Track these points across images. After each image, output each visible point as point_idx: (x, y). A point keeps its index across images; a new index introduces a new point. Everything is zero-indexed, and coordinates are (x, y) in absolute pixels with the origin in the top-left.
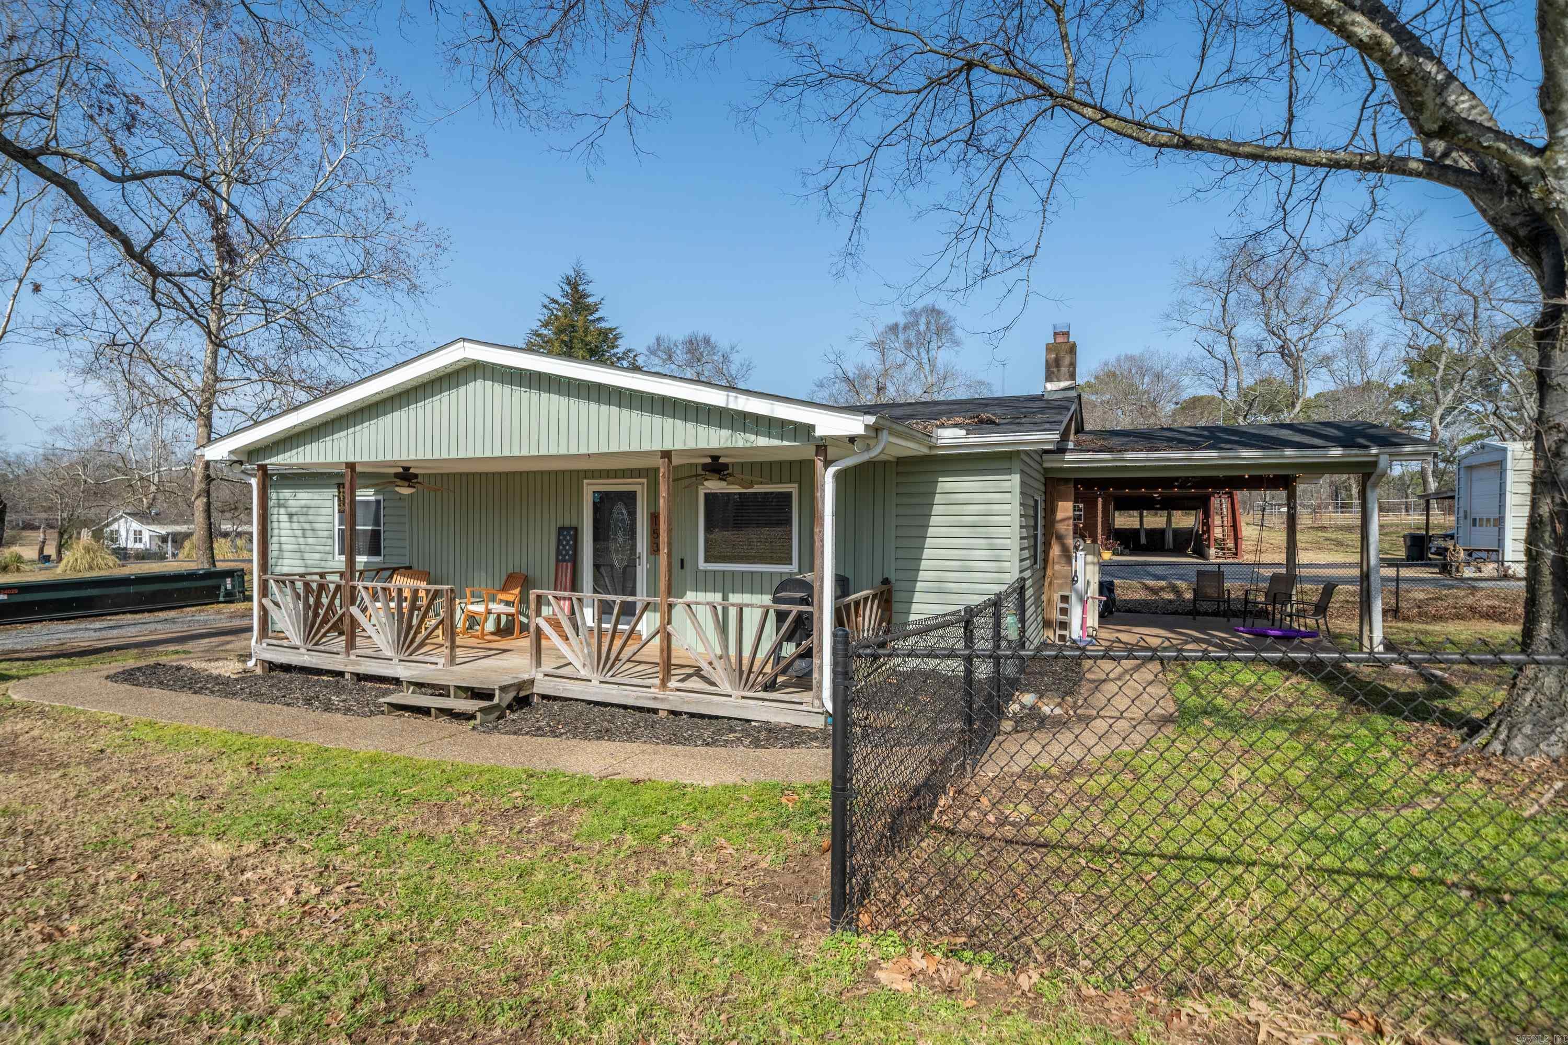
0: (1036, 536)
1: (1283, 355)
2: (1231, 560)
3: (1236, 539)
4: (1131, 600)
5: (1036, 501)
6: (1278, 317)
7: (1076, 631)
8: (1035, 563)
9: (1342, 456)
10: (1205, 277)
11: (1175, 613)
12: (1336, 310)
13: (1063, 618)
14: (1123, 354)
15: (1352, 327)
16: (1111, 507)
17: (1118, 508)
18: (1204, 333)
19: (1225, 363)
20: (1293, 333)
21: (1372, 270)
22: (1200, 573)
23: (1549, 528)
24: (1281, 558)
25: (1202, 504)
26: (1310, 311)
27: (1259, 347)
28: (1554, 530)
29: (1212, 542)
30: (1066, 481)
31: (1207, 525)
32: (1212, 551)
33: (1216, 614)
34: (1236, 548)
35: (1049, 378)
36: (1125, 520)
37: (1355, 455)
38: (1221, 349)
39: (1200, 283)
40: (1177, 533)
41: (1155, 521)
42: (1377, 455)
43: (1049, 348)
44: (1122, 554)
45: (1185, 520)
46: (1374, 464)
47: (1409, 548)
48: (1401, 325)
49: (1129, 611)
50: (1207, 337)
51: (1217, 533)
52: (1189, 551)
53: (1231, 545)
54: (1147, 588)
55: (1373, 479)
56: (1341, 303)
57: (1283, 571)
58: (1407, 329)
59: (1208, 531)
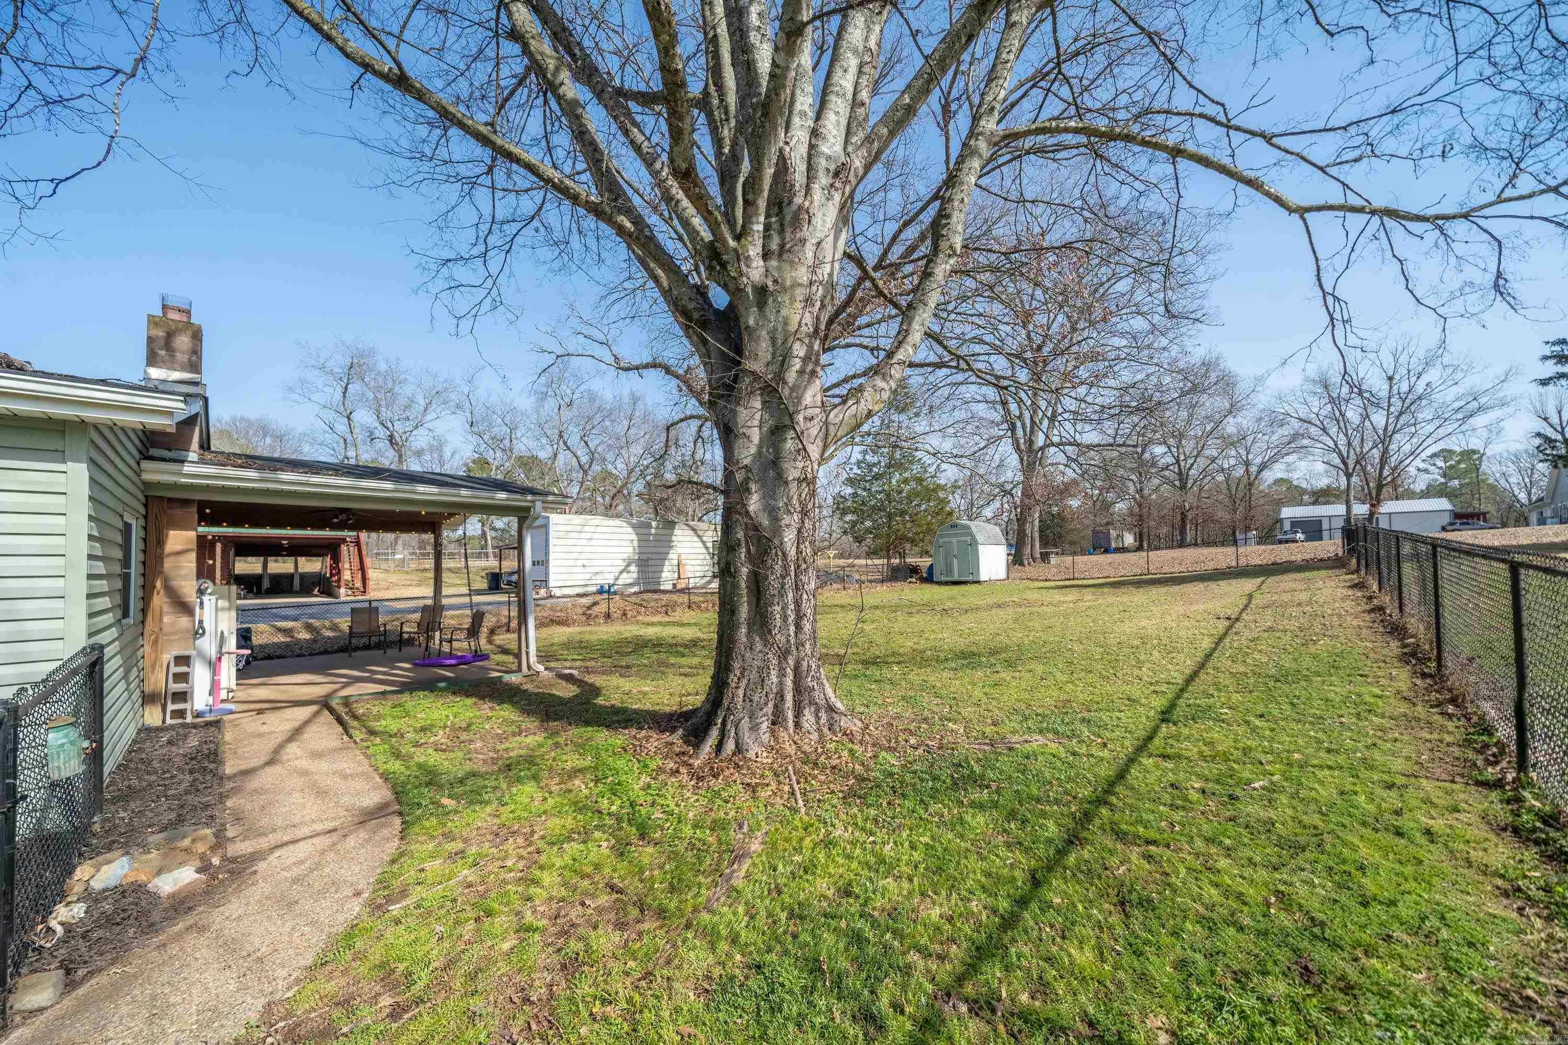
0: (126, 578)
1: (391, 442)
2: (360, 598)
3: (364, 579)
4: (267, 645)
5: (128, 526)
6: (385, 414)
7: (201, 700)
8: (126, 614)
9: (507, 499)
10: (327, 364)
11: (325, 652)
12: (428, 417)
13: (180, 687)
14: (239, 416)
15: (439, 432)
16: (232, 553)
17: (238, 554)
18: (326, 410)
19: (345, 440)
20: (399, 427)
21: (452, 396)
22: (354, 611)
23: (744, 550)
24: (429, 591)
25: (331, 549)
26: (411, 414)
27: (371, 433)
28: (748, 551)
29: (342, 583)
30: (186, 502)
31: (336, 570)
32: (342, 591)
33: (367, 647)
34: (364, 587)
35: (152, 359)
36: (248, 566)
37: (518, 500)
38: (341, 427)
39: (322, 368)
40: (303, 576)
41: (280, 566)
42: (533, 502)
43: (153, 321)
44: (245, 598)
45: (311, 566)
46: (528, 509)
47: (490, 582)
48: (470, 437)
49: (269, 657)
50: (330, 415)
51: (347, 575)
52: (316, 592)
53: (358, 584)
54: (280, 630)
55: (528, 521)
56: (431, 415)
57: (430, 602)
58: (474, 439)
59: (339, 573)
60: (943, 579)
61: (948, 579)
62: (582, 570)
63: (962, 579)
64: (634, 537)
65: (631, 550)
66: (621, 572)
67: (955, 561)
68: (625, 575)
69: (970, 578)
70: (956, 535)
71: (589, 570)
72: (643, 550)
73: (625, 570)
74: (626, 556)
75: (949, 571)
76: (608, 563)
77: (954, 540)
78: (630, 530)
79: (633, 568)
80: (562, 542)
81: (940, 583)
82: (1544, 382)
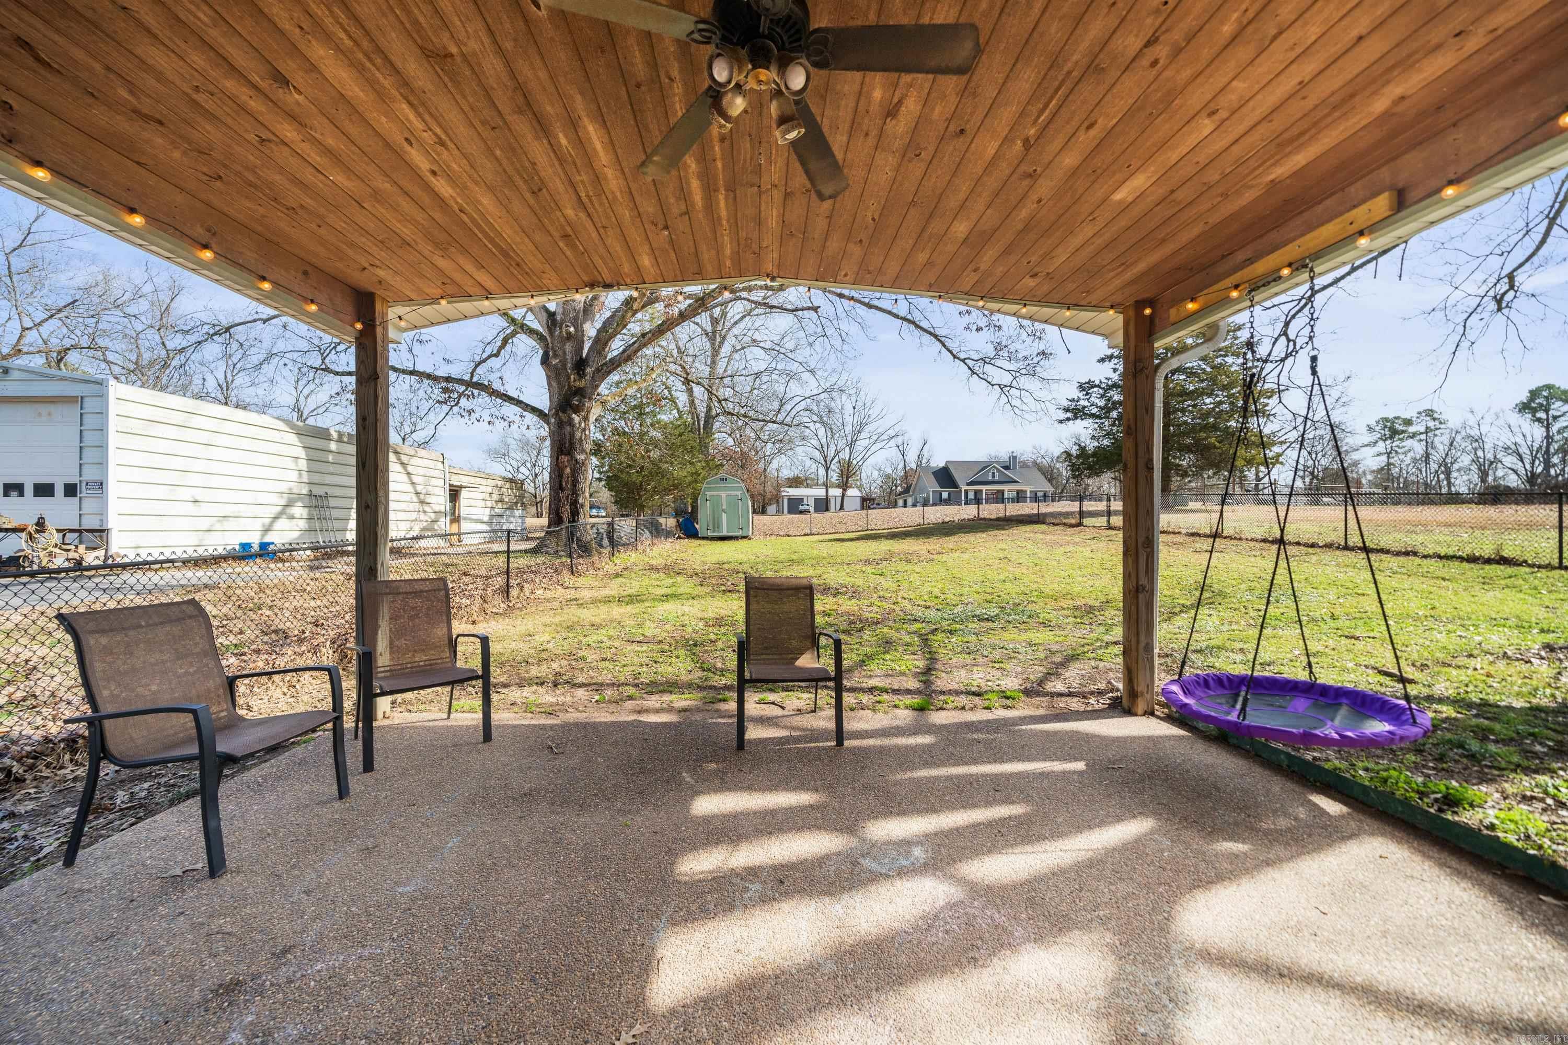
60: (710, 534)
61: (715, 534)
62: (191, 508)
63: (731, 534)
64: (302, 453)
65: (294, 476)
66: (276, 518)
67: (724, 516)
68: (282, 523)
69: (740, 533)
70: (725, 489)
71: (205, 509)
72: (317, 478)
73: (284, 512)
74: (284, 487)
75: (717, 525)
76: (248, 497)
77: (723, 494)
78: (293, 438)
79: (299, 511)
80: (135, 442)
81: (703, 538)
82: (1061, 422)
